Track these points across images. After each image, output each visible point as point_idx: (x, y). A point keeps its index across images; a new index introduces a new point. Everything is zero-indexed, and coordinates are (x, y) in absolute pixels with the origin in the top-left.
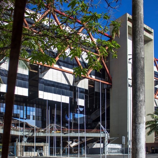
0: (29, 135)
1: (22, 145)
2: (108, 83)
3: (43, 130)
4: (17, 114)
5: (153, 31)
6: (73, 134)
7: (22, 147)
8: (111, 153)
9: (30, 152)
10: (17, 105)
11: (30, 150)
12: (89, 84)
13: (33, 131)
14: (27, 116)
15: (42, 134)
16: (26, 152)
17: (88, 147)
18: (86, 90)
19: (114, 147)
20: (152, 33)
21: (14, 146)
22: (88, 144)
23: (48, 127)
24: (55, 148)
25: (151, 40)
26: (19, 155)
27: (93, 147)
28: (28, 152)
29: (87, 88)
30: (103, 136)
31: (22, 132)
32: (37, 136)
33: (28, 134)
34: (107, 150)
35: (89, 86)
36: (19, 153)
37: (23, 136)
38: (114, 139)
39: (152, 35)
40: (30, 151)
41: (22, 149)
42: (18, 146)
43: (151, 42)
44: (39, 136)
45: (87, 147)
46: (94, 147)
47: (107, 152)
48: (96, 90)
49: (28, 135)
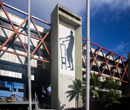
2: (48, 62)
5: (81, 18)
10: (7, 81)
12: (38, 63)
14: (14, 89)
18: (35, 68)
20: (80, 19)
25: (80, 26)
29: (36, 66)
35: (37, 65)
39: (81, 22)
43: (80, 27)
48: (43, 68)
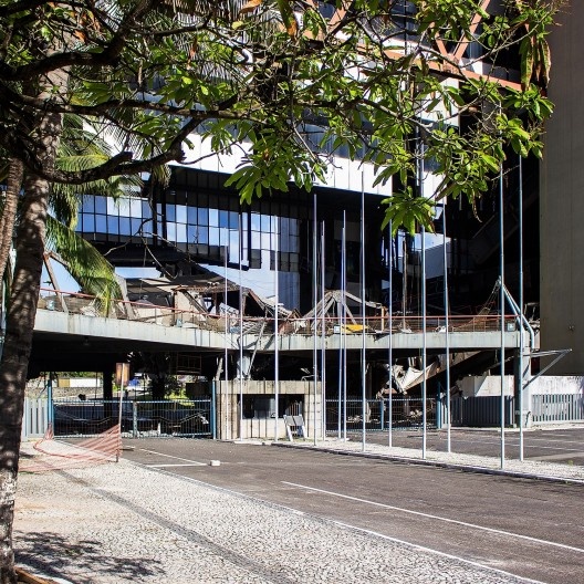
0: (258, 348)
1: (235, 392)
3: (303, 324)
4: (219, 248)
6: (405, 339)
7: (235, 398)
8: (544, 417)
9: (263, 421)
10: (219, 209)
11: (262, 413)
13: (270, 328)
14: (253, 257)
15: (299, 343)
16: (249, 421)
17: (461, 393)
19: (555, 392)
21: (211, 396)
22: (461, 379)
23: (321, 307)
24: (343, 400)
26: (227, 435)
27: (478, 395)
28: (255, 421)
30: (512, 344)
31: (236, 336)
32: (283, 349)
33: (255, 344)
34: (527, 405)
36: (228, 424)
37: (239, 351)
38: (554, 356)
40: (262, 417)
41: (235, 409)
42: (223, 396)
44: (289, 351)
45: (457, 393)
46: (481, 393)
47: (530, 417)
49: (253, 348)
